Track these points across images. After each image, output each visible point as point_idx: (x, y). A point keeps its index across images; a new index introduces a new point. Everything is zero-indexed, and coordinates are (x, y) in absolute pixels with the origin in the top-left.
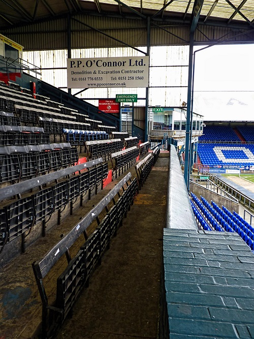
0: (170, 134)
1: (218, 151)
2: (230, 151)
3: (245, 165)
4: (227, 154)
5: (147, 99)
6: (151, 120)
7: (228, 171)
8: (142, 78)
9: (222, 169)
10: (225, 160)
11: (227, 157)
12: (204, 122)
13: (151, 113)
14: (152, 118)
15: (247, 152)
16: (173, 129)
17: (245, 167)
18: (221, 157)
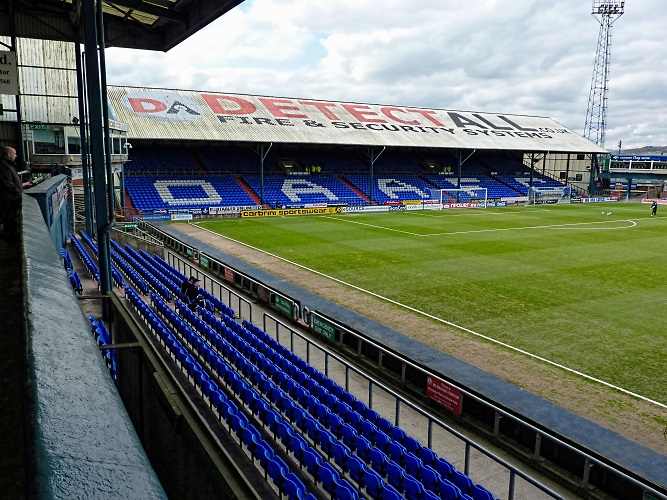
0: (64, 160)
1: (162, 188)
2: (181, 187)
3: (202, 207)
4: (177, 192)
5: (18, 111)
6: (29, 139)
7: (175, 217)
8: (8, 82)
9: (167, 214)
10: (172, 201)
11: (176, 197)
12: (130, 140)
13: (29, 131)
14: (30, 136)
15: (208, 188)
16: (67, 154)
17: (203, 209)
18: (166, 197)
